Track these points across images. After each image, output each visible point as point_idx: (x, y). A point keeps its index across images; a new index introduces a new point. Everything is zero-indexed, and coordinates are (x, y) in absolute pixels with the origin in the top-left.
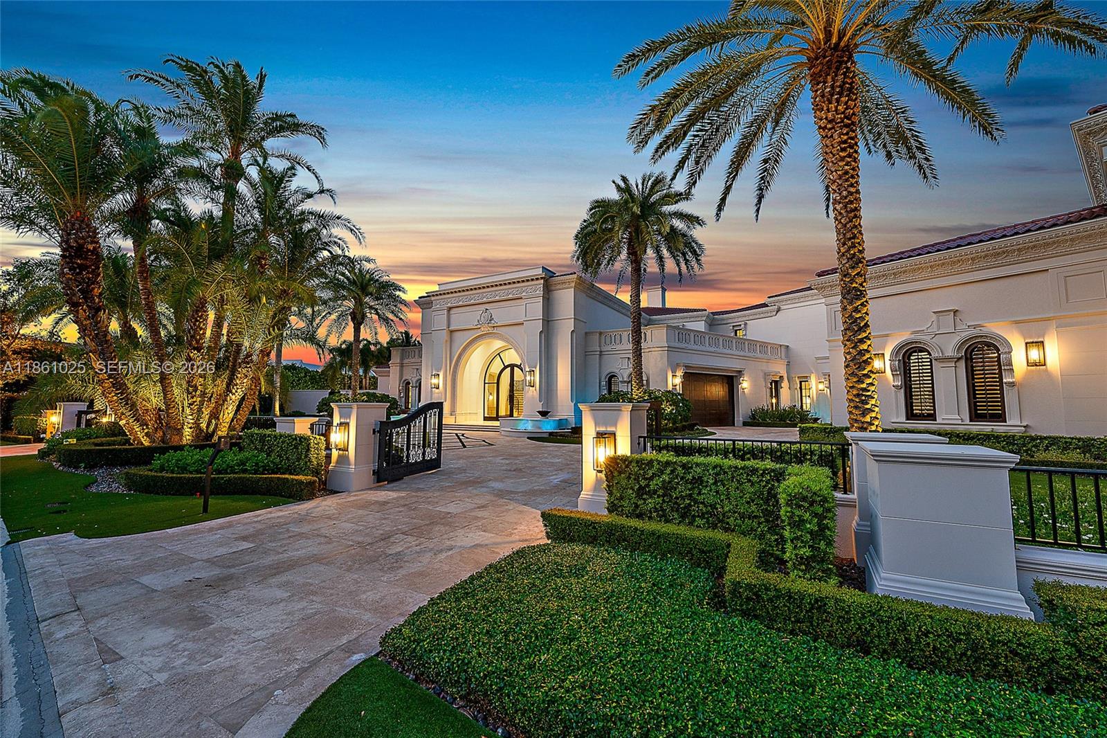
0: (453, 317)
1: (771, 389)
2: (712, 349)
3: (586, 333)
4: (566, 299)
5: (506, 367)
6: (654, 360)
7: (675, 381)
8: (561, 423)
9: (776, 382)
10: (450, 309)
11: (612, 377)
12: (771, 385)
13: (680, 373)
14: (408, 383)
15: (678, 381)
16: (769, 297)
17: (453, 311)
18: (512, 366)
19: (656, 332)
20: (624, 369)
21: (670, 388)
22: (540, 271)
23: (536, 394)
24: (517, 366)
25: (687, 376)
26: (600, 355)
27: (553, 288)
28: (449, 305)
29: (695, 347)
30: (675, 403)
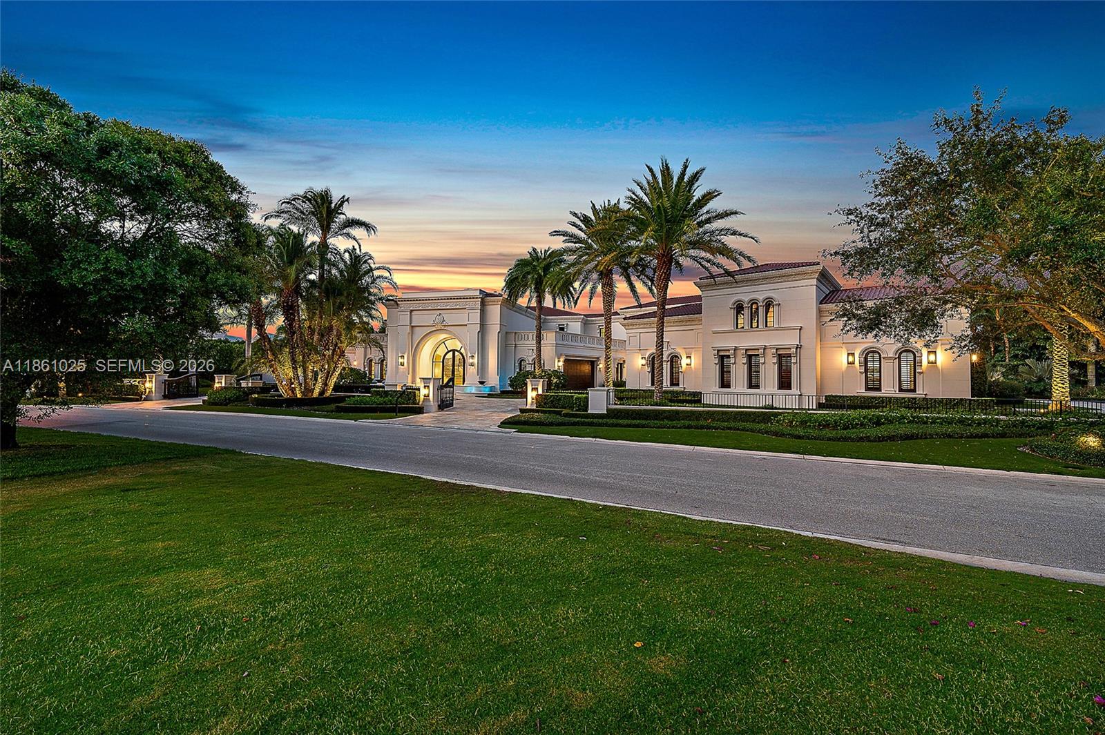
0: (413, 317)
1: (617, 369)
2: (582, 345)
3: (506, 333)
4: (495, 311)
5: (449, 352)
6: (548, 352)
7: (559, 364)
8: (492, 388)
9: (621, 364)
10: (412, 311)
11: (522, 360)
12: (618, 365)
13: (562, 360)
14: (371, 361)
15: (561, 364)
16: (621, 309)
17: (414, 313)
18: (454, 351)
19: (549, 335)
20: (530, 356)
21: (556, 368)
22: (478, 293)
23: (476, 370)
24: (457, 351)
25: (566, 361)
26: (515, 347)
27: (486, 304)
28: (411, 309)
29: (573, 344)
30: (558, 378)
